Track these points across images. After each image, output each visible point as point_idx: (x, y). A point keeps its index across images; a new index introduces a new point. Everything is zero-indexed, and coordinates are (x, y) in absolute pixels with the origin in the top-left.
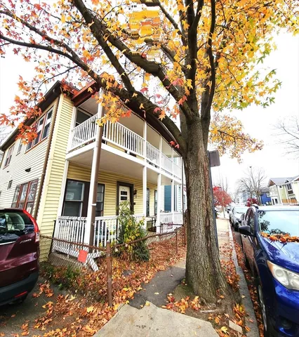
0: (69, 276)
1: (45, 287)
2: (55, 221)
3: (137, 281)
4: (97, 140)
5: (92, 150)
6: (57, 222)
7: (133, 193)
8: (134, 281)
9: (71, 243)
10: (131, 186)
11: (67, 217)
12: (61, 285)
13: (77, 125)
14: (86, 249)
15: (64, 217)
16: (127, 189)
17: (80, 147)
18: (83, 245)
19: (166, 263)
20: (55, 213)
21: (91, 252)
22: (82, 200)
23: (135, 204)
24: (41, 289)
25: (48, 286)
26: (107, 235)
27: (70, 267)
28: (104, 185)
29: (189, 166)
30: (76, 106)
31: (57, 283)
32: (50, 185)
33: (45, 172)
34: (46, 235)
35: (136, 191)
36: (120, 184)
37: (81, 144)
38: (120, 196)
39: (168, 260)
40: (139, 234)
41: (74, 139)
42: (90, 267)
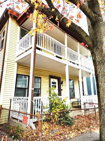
0: (18, 132)
1: (5, 137)
2: (11, 100)
3: (60, 137)
4: (33, 47)
5: (30, 54)
6: (12, 100)
7: (60, 83)
8: (58, 137)
9: (19, 112)
10: (59, 79)
11: (17, 97)
12: (13, 136)
13: (21, 38)
14: (29, 116)
15: (15, 97)
16: (56, 81)
17: (23, 53)
18: (27, 114)
19: (87, 129)
20: (11, 95)
21: (31, 118)
22: (27, 87)
23: (62, 90)
24: (3, 138)
25: (6, 137)
26: (42, 108)
27: (18, 126)
28: (41, 78)
29: (95, 58)
30: (20, 26)
31: (11, 135)
32: (6, 78)
33: (3, 69)
34: (5, 108)
35: (62, 82)
36: (51, 77)
37: (23, 51)
38: (51, 85)
39: (89, 127)
40: (63, 108)
41: (19, 48)
42: (31, 127)
